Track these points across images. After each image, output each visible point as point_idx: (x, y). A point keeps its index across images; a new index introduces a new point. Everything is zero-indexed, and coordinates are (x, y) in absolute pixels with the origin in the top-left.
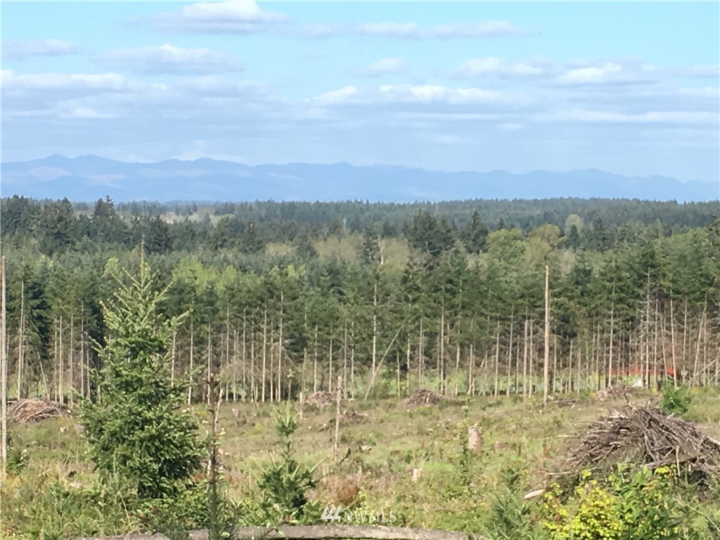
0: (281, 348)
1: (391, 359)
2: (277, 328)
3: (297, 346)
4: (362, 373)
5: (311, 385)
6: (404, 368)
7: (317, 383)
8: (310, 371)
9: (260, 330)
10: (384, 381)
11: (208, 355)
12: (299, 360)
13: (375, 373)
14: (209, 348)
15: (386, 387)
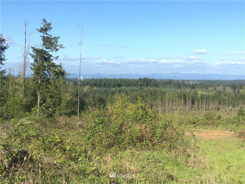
0: (217, 104)
1: (233, 106)
2: (217, 101)
3: (220, 103)
4: (228, 107)
5: (221, 109)
6: (235, 107)
7: (222, 108)
8: (221, 107)
9: (215, 101)
10: (232, 108)
11: (208, 104)
12: (220, 105)
13: (230, 107)
14: (208, 103)
15: (232, 109)
